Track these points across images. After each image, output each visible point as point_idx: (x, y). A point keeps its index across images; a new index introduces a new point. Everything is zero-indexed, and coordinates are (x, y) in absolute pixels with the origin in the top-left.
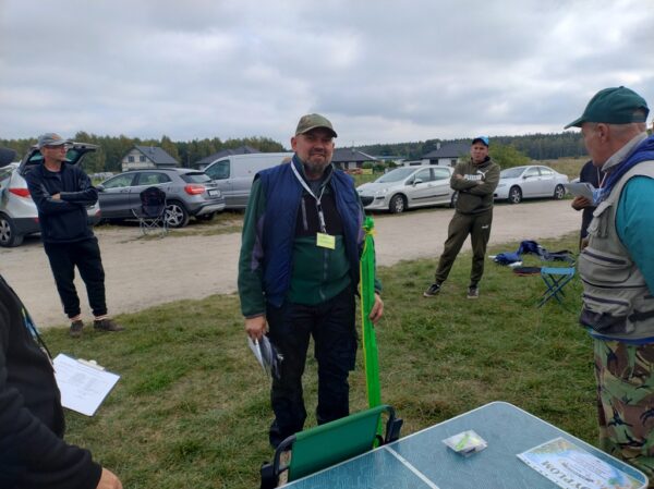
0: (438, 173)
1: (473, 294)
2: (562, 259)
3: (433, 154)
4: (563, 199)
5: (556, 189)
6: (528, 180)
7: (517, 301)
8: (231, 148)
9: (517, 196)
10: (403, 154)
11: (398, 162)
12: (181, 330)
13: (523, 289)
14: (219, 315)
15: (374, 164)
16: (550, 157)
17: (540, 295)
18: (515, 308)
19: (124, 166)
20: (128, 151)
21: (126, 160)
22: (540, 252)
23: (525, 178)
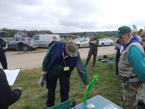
0: (86, 40)
1: (93, 67)
2: (112, 59)
3: (85, 35)
4: (112, 45)
5: (111, 43)
6: (105, 41)
7: (103, 69)
8: (40, 33)
9: (103, 45)
10: (79, 35)
11: (78, 37)
12: (26, 77)
13: (104, 66)
14: (35, 73)
15: (73, 37)
16: (110, 36)
17: (107, 67)
18: (102, 71)
19: (15, 36)
20: (16, 33)
21: (15, 35)
22: (108, 58)
23: (104, 41)
